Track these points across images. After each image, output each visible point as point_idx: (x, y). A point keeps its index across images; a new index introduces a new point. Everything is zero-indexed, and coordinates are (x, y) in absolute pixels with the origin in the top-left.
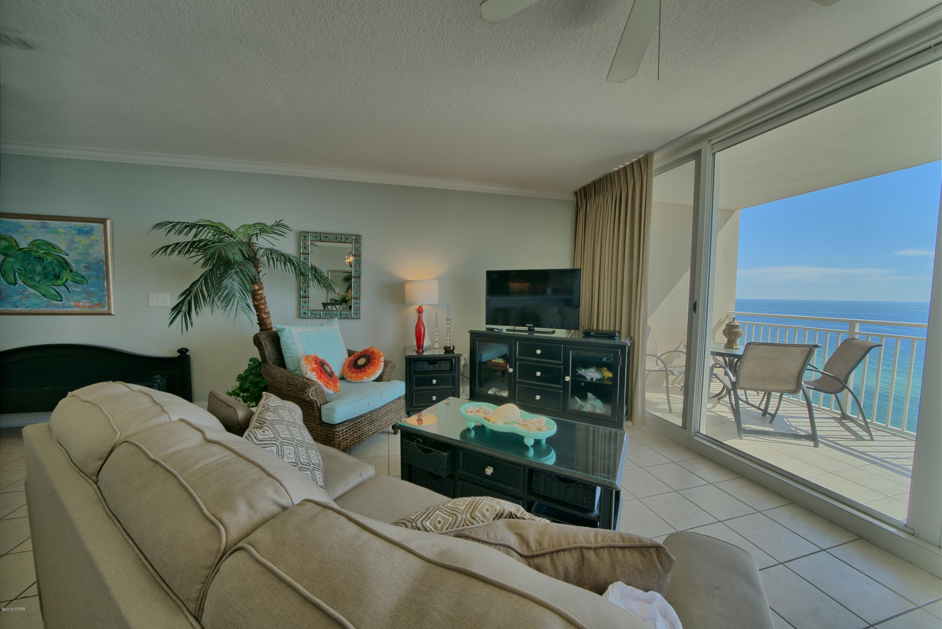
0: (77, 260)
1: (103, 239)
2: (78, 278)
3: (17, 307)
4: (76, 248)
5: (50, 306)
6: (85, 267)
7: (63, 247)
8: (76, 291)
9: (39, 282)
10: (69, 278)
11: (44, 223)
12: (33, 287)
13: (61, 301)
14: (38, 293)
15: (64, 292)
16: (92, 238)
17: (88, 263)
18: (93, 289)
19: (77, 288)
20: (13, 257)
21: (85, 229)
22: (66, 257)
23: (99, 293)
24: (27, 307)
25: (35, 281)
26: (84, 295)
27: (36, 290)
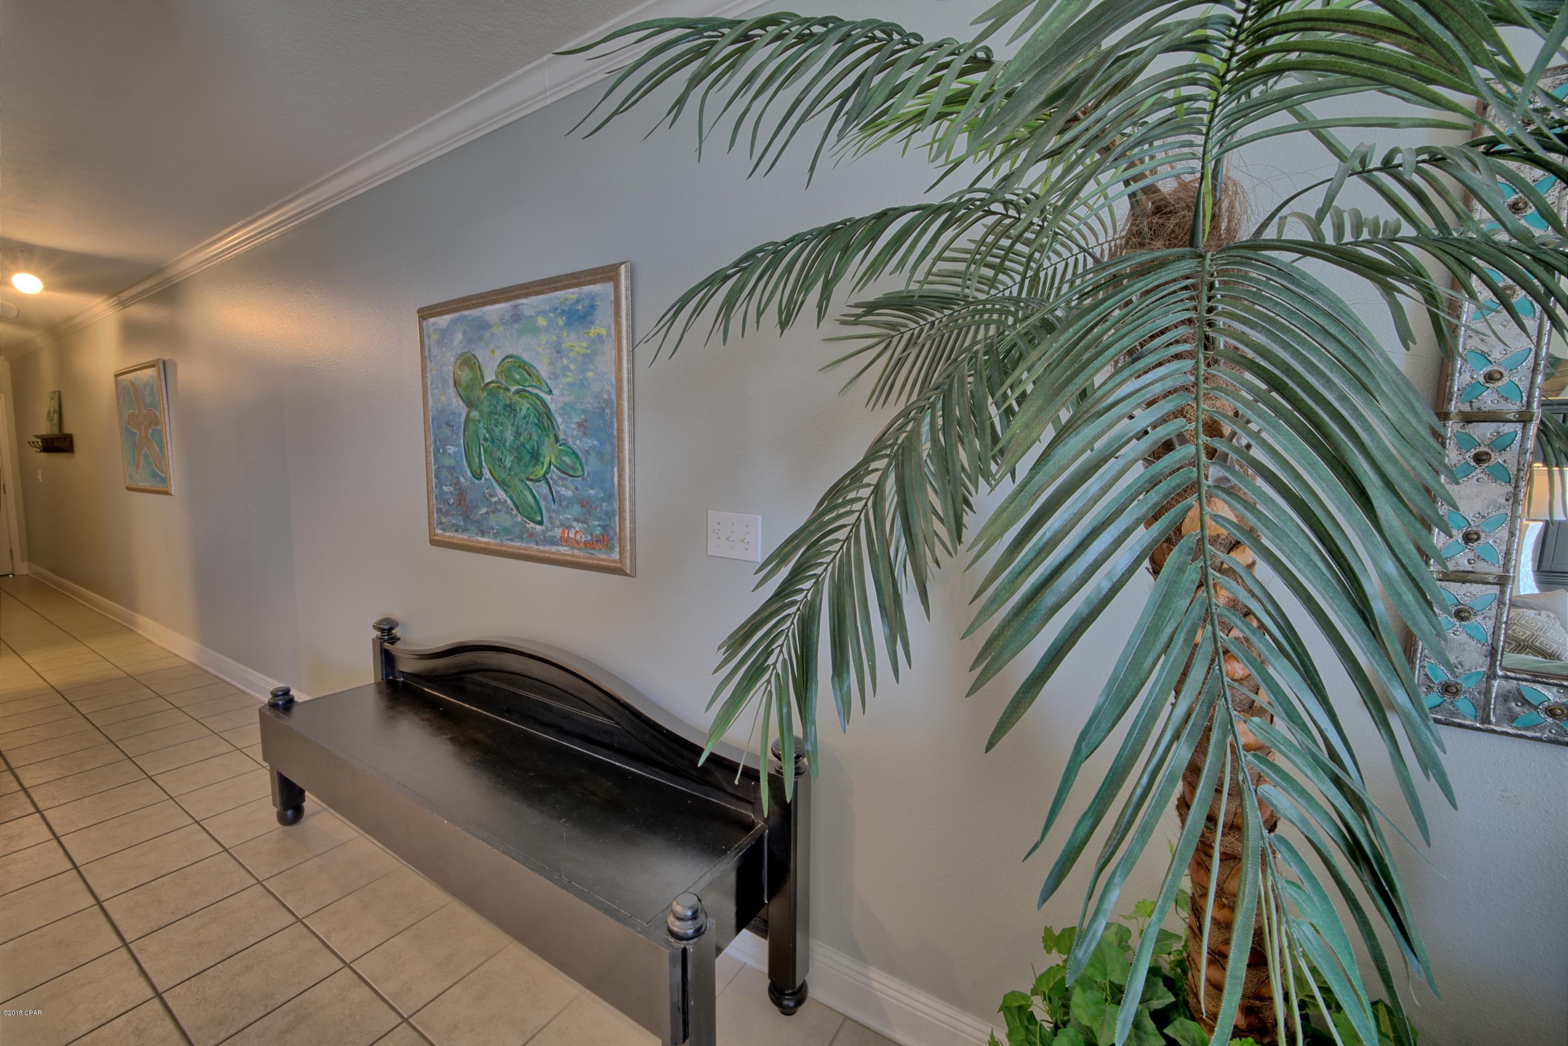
0: (566, 404)
1: (613, 331)
2: (567, 459)
3: (483, 534)
4: (566, 369)
5: (525, 536)
6: (580, 425)
7: (543, 370)
8: (565, 498)
9: (510, 469)
10: (553, 460)
11: (516, 307)
12: (503, 484)
13: (541, 523)
14: (509, 502)
15: (545, 498)
16: (593, 332)
17: (584, 411)
18: (592, 492)
19: (566, 487)
20: (477, 408)
21: (580, 307)
22: (547, 398)
23: (604, 505)
24: (495, 536)
25: (505, 467)
26: (577, 509)
27: (506, 492)
